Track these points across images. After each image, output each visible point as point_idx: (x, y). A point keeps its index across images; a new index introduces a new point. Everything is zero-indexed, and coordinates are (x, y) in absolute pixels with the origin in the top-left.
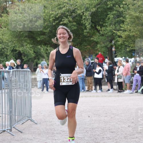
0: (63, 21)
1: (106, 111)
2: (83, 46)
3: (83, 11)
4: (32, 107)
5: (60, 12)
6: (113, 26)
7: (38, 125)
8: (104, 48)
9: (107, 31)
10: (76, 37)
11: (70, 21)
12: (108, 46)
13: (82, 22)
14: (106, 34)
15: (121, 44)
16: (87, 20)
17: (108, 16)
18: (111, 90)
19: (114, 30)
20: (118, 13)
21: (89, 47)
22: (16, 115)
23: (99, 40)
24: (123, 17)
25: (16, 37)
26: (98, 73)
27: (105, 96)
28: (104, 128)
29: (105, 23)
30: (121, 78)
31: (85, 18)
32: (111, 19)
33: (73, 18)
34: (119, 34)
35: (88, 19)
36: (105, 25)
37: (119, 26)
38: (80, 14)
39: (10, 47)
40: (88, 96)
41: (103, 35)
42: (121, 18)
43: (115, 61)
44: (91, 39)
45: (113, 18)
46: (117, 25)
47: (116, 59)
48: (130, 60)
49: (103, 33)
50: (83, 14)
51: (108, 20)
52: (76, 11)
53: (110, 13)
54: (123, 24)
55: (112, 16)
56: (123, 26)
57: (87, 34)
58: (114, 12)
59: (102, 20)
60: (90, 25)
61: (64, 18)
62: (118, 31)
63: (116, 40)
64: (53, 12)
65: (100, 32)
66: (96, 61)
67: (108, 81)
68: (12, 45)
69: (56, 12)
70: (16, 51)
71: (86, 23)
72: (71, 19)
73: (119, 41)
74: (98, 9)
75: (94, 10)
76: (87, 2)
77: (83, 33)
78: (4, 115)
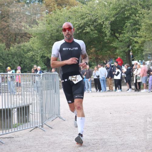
0: (86, 30)
1: (126, 108)
2: (104, 51)
3: (103, 20)
4: (61, 106)
5: (83, 22)
6: (130, 33)
7: (66, 122)
8: (123, 52)
9: (125, 38)
10: (98, 43)
11: (92, 30)
12: (126, 51)
13: (102, 30)
14: (124, 40)
15: (138, 48)
17: (126, 24)
18: (130, 90)
19: (131, 37)
20: (135, 21)
21: (109, 52)
22: (46, 113)
23: (117, 46)
24: (139, 25)
25: (45, 45)
26: (117, 75)
27: (125, 95)
28: (124, 123)
29: (123, 30)
30: (139, 79)
31: (105, 26)
32: (128, 27)
33: (95, 27)
34: (135, 40)
35: (108, 27)
36: (123, 32)
37: (135, 33)
38: (101, 23)
39: (40, 54)
40: (109, 96)
41: (121, 41)
42: (137, 26)
43: (133, 64)
44: (111, 45)
45: (130, 26)
46: (134, 32)
49: (121, 40)
50: (104, 23)
51: (126, 28)
52: (97, 21)
53: (127, 22)
54: (139, 31)
55: (129, 24)
56: (139, 33)
57: (108, 41)
58: (131, 21)
59: (120, 28)
60: (110, 33)
61: (87, 27)
62: (135, 37)
63: (133, 45)
64: (76, 22)
65: (119, 38)
66: (116, 64)
67: (126, 82)
68: (41, 52)
69: (79, 22)
70: (45, 57)
71: (106, 31)
72: (93, 28)
73: (136, 47)
74: (116, 18)
75: (113, 19)
76: (106, 12)
77: (104, 40)
78: (36, 113)
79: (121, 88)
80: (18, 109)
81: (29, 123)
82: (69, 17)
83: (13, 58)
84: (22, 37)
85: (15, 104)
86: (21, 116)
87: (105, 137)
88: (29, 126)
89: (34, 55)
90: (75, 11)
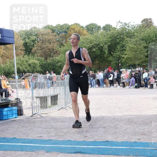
0: (93, 50)
2: (104, 63)
3: (103, 44)
5: (91, 45)
6: (120, 52)
8: (115, 64)
10: (100, 58)
11: (96, 50)
12: (117, 63)
13: (103, 50)
14: (116, 56)
15: (124, 62)
16: (106, 49)
18: (119, 87)
19: (120, 54)
20: (122, 45)
21: (107, 63)
23: (112, 60)
26: (110, 77)
27: (116, 90)
29: (115, 51)
30: (124, 80)
32: (118, 48)
33: (98, 48)
34: (123, 56)
38: (102, 46)
40: (106, 90)
41: (114, 57)
42: (124, 48)
44: (108, 59)
45: (120, 48)
46: (122, 52)
47: (121, 70)
48: (128, 70)
50: (104, 46)
52: (100, 45)
53: (118, 45)
56: (125, 52)
57: (106, 57)
58: (120, 45)
59: (113, 49)
60: (108, 52)
61: (93, 48)
62: (122, 55)
63: (121, 59)
64: (87, 45)
65: (113, 55)
69: (89, 45)
71: (105, 51)
73: (123, 60)
74: (111, 43)
75: (109, 44)
76: (105, 39)
77: (104, 56)
78: (62, 100)
79: (113, 86)
80: (51, 97)
81: (58, 105)
82: (83, 42)
83: (49, 66)
84: (54, 54)
85: (50, 94)
86: (53, 101)
87: (103, 114)
88: (58, 107)
89: (61, 65)
90: (86, 39)
